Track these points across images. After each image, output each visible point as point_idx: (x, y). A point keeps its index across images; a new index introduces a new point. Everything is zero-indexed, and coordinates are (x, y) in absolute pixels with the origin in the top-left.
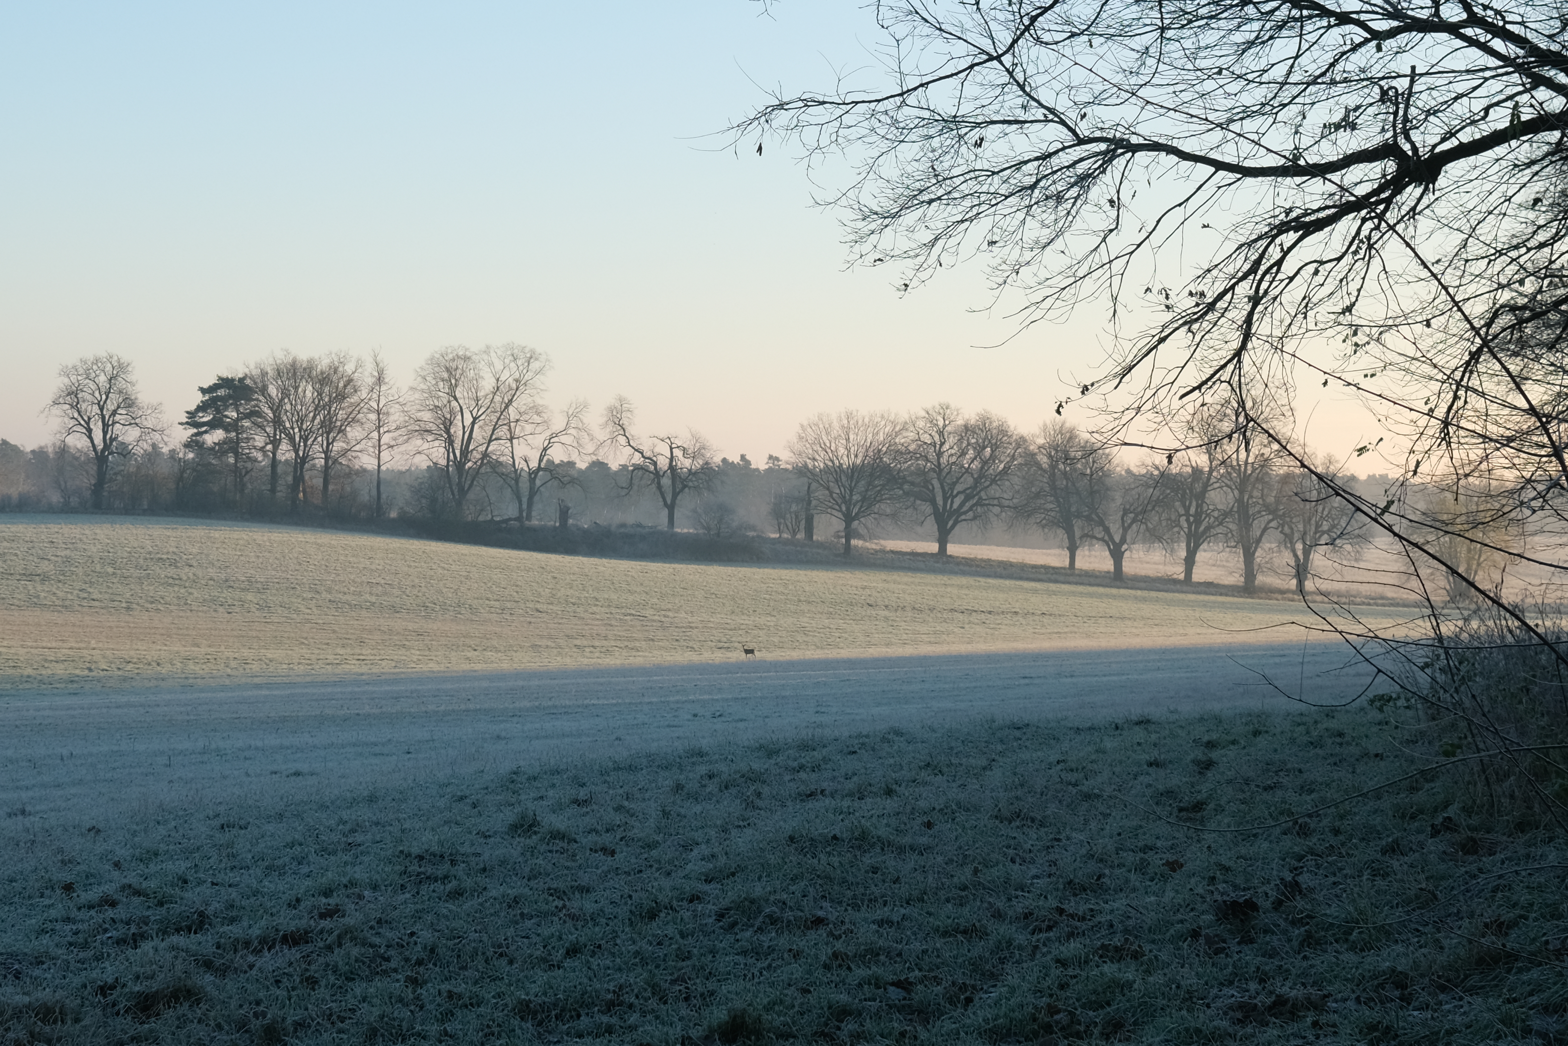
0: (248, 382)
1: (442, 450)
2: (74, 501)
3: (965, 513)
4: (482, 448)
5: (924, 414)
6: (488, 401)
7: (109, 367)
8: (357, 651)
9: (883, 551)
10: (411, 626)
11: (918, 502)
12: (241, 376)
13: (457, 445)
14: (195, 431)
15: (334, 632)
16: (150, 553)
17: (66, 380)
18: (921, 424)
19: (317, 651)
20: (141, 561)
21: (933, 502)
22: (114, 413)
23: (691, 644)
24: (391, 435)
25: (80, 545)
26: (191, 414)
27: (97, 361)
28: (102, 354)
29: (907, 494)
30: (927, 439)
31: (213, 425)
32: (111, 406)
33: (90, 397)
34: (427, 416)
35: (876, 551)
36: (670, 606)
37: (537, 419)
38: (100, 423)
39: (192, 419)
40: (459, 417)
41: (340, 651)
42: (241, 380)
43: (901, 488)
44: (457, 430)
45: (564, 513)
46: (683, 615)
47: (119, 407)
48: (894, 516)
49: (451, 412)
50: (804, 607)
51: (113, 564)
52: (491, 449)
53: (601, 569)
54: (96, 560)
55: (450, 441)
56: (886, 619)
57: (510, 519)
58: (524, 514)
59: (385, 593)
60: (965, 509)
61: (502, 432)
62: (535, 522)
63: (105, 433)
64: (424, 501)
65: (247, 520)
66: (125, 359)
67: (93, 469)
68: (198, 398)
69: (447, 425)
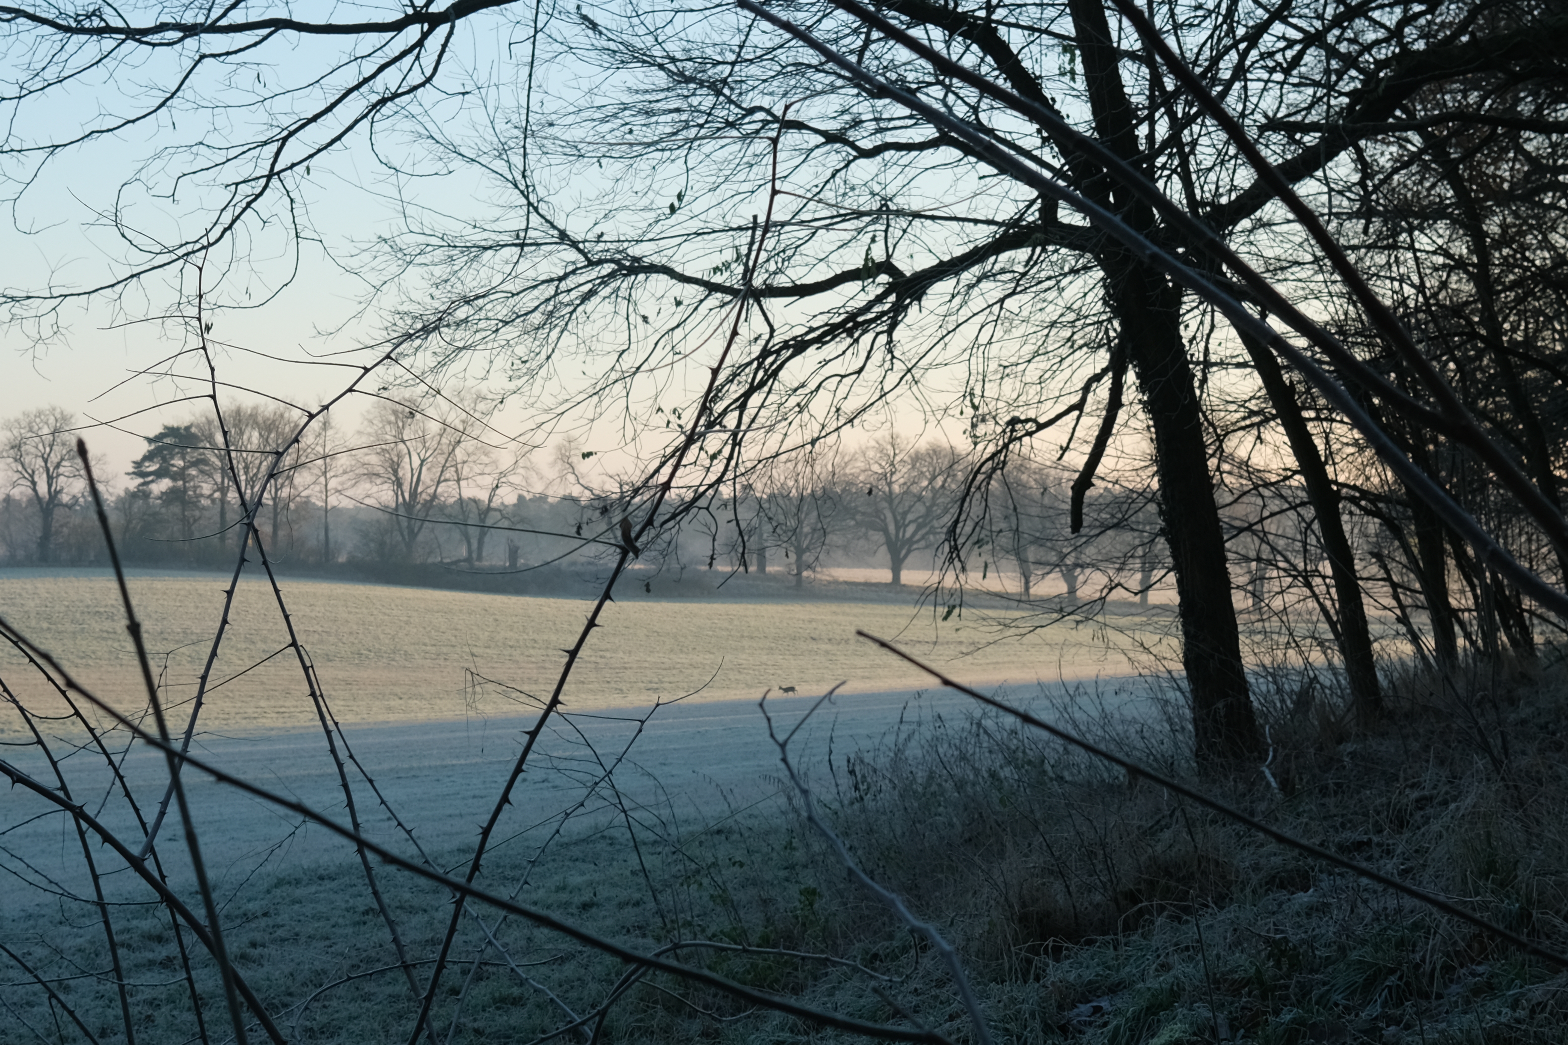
0: (193, 430)
1: (391, 493)
2: (21, 554)
3: (918, 541)
4: (431, 491)
5: (873, 443)
6: (435, 443)
7: (52, 420)
9: (836, 582)
11: (871, 532)
12: (186, 424)
13: (406, 487)
14: (140, 480)
17: (9, 434)
18: (871, 454)
21: (885, 531)
22: (58, 466)
24: (339, 479)
26: (138, 464)
27: (39, 414)
28: (45, 406)
29: (858, 524)
30: (876, 468)
31: (159, 474)
32: (54, 459)
33: (33, 450)
34: (374, 459)
35: (829, 582)
37: (485, 460)
38: (45, 476)
39: (138, 469)
40: (407, 459)
42: (187, 428)
43: (853, 519)
44: (405, 472)
45: (514, 553)
47: (62, 459)
48: (845, 548)
49: (399, 456)
52: (439, 490)
55: (399, 483)
57: (459, 561)
58: (474, 555)
60: (917, 537)
61: (450, 473)
62: (486, 563)
63: (50, 486)
64: (372, 545)
66: (68, 411)
67: (38, 522)
68: (144, 448)
69: (395, 467)
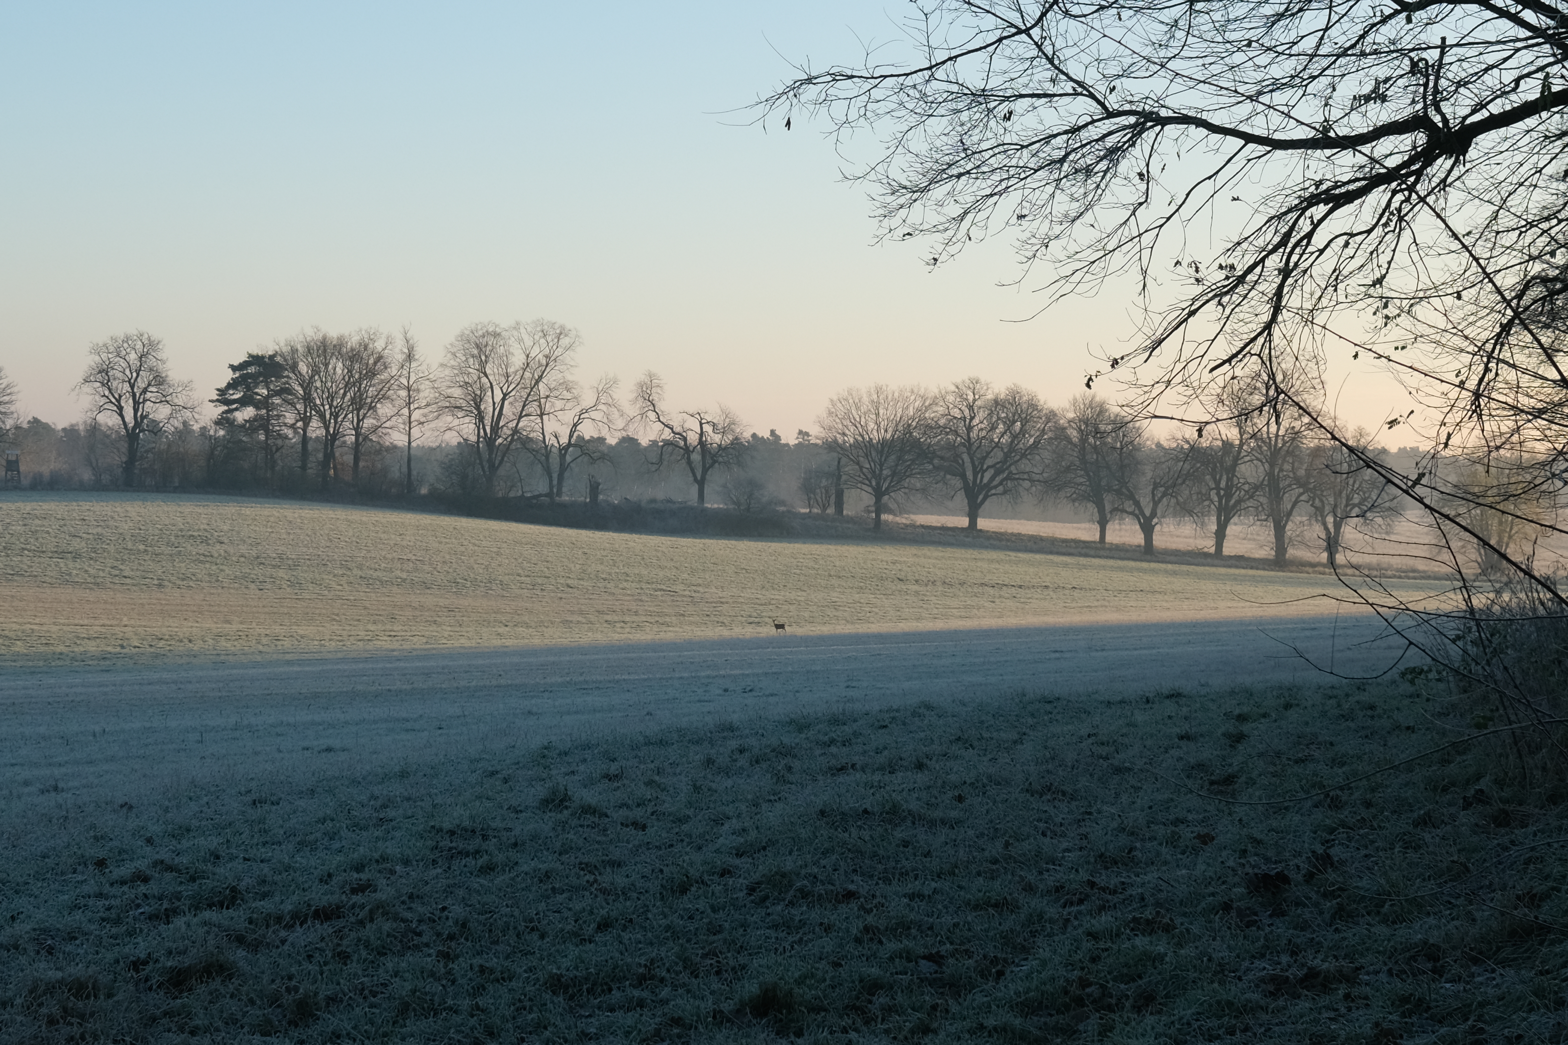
0: (278, 359)
1: (473, 426)
2: (106, 478)
3: (996, 487)
4: (513, 425)
5: (953, 388)
6: (518, 377)
7: (139, 346)
8: (388, 627)
9: (913, 526)
10: (442, 602)
11: (948, 477)
12: (271, 353)
13: (488, 421)
14: (226, 408)
15: (365, 608)
16: (181, 530)
17: (97, 358)
18: (951, 398)
19: (348, 628)
20: (173, 539)
21: (963, 476)
22: (145, 391)
23: (721, 619)
24: (421, 411)
25: (111, 523)
26: (222, 392)
27: (127, 339)
28: (133, 331)
29: (937, 468)
30: (956, 413)
31: (244, 402)
32: (141, 384)
33: (120, 375)
34: (457, 392)
35: (906, 526)
36: (700, 581)
37: (568, 395)
38: (131, 401)
39: (223, 397)
40: (489, 393)
41: (371, 627)
42: (272, 357)
43: (931, 463)
44: (487, 406)
45: (594, 489)
46: (714, 590)
47: (149, 385)
48: (924, 491)
49: (481, 388)
50: (834, 581)
51: (144, 541)
52: (521, 425)
53: (632, 544)
54: (128, 538)
55: (480, 417)
56: (917, 593)
57: (540, 495)
58: (555, 490)
59: (416, 570)
60: (995, 483)
61: (533, 408)
62: (565, 498)
63: (136, 411)
64: (454, 477)
65: (278, 497)
66: (155, 337)
67: (124, 446)
68: (229, 375)
69: (477, 401)
